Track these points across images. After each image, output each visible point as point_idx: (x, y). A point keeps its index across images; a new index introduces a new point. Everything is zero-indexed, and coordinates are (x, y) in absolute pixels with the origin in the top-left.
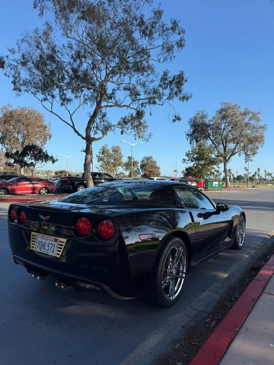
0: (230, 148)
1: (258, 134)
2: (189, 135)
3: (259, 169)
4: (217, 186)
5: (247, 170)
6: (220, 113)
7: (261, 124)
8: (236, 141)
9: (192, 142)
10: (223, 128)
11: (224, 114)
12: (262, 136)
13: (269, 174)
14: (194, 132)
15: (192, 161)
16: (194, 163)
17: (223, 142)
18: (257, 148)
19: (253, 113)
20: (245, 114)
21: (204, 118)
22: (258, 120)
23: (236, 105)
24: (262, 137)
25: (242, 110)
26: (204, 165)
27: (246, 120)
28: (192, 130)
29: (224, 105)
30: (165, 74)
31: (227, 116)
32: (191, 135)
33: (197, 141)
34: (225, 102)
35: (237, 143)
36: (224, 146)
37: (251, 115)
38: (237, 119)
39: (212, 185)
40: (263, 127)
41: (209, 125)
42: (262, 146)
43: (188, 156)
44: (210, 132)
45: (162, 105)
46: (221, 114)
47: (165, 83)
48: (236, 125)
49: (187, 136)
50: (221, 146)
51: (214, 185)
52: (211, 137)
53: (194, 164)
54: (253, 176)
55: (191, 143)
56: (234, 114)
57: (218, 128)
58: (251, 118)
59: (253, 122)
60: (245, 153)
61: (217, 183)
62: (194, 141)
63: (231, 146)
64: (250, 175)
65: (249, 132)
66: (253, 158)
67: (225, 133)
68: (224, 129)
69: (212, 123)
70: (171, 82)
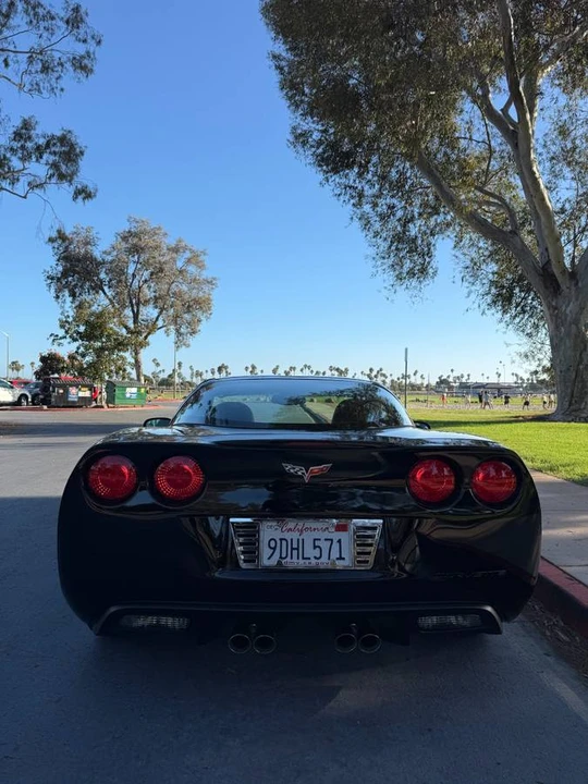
0: (144, 317)
1: (201, 295)
2: (52, 279)
3: (180, 364)
4: (134, 396)
5: (158, 365)
6: (125, 239)
7: (206, 274)
8: (160, 303)
9: (60, 295)
10: (131, 271)
11: (134, 242)
12: (209, 299)
13: (199, 374)
14: (65, 274)
15: (75, 340)
16: (76, 344)
17: (131, 302)
18: (199, 321)
19: (192, 251)
20: (176, 250)
21: (87, 243)
22: (201, 266)
23: (159, 228)
24: (208, 301)
25: (171, 241)
26: (102, 349)
27: (179, 264)
28: (60, 268)
29: (134, 224)
30: (27, 125)
31: (142, 249)
32: (59, 280)
33: (73, 295)
34: (138, 219)
35: (162, 310)
36: (133, 311)
37: (188, 255)
38: (163, 259)
39: (124, 394)
40: (210, 283)
41: (103, 263)
42: (208, 318)
43: (62, 326)
44: (102, 276)
45: (25, 197)
46: (127, 242)
47: (23, 147)
48: (161, 270)
49: (49, 281)
50: (128, 312)
51: (128, 395)
52: (106, 288)
53: (78, 348)
54: (170, 376)
55: (57, 297)
56: (156, 248)
57: (122, 272)
58: (189, 261)
59: (192, 269)
60: (177, 331)
61: (134, 390)
62: (67, 293)
63: (149, 312)
64: (164, 376)
65: (184, 288)
66: (191, 340)
67: (136, 284)
68: (134, 276)
69: (110, 258)
70: (39, 150)
